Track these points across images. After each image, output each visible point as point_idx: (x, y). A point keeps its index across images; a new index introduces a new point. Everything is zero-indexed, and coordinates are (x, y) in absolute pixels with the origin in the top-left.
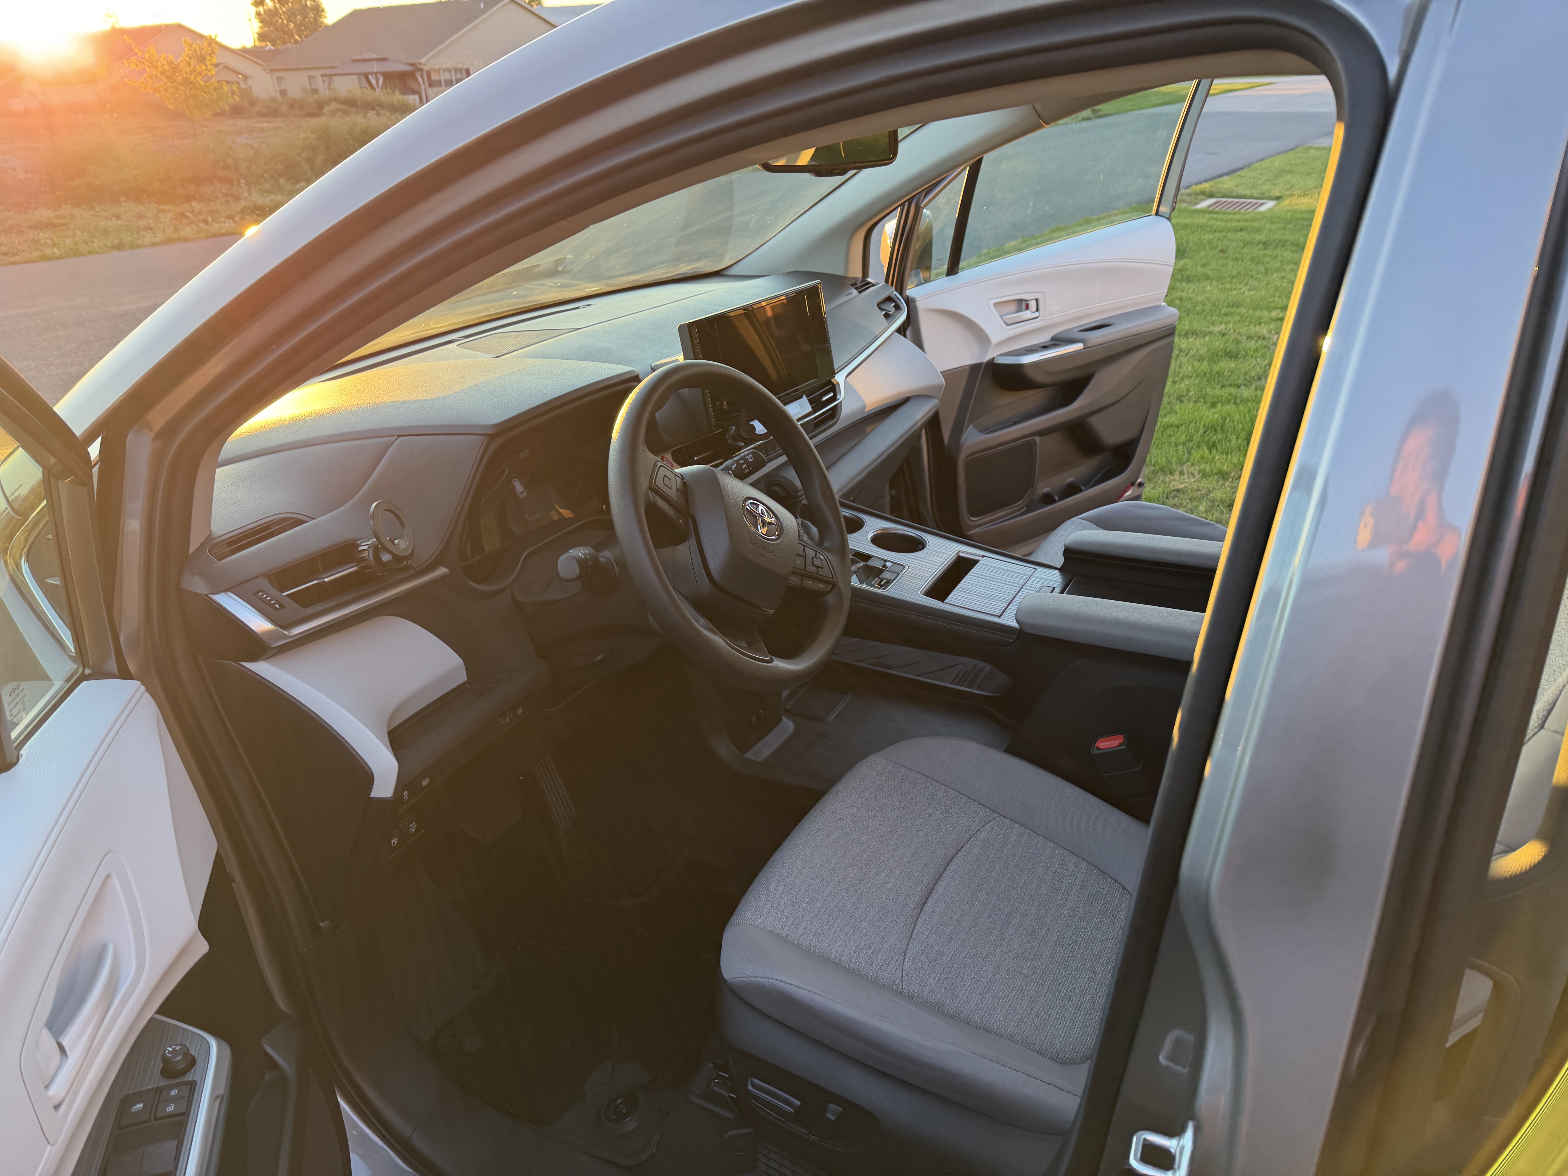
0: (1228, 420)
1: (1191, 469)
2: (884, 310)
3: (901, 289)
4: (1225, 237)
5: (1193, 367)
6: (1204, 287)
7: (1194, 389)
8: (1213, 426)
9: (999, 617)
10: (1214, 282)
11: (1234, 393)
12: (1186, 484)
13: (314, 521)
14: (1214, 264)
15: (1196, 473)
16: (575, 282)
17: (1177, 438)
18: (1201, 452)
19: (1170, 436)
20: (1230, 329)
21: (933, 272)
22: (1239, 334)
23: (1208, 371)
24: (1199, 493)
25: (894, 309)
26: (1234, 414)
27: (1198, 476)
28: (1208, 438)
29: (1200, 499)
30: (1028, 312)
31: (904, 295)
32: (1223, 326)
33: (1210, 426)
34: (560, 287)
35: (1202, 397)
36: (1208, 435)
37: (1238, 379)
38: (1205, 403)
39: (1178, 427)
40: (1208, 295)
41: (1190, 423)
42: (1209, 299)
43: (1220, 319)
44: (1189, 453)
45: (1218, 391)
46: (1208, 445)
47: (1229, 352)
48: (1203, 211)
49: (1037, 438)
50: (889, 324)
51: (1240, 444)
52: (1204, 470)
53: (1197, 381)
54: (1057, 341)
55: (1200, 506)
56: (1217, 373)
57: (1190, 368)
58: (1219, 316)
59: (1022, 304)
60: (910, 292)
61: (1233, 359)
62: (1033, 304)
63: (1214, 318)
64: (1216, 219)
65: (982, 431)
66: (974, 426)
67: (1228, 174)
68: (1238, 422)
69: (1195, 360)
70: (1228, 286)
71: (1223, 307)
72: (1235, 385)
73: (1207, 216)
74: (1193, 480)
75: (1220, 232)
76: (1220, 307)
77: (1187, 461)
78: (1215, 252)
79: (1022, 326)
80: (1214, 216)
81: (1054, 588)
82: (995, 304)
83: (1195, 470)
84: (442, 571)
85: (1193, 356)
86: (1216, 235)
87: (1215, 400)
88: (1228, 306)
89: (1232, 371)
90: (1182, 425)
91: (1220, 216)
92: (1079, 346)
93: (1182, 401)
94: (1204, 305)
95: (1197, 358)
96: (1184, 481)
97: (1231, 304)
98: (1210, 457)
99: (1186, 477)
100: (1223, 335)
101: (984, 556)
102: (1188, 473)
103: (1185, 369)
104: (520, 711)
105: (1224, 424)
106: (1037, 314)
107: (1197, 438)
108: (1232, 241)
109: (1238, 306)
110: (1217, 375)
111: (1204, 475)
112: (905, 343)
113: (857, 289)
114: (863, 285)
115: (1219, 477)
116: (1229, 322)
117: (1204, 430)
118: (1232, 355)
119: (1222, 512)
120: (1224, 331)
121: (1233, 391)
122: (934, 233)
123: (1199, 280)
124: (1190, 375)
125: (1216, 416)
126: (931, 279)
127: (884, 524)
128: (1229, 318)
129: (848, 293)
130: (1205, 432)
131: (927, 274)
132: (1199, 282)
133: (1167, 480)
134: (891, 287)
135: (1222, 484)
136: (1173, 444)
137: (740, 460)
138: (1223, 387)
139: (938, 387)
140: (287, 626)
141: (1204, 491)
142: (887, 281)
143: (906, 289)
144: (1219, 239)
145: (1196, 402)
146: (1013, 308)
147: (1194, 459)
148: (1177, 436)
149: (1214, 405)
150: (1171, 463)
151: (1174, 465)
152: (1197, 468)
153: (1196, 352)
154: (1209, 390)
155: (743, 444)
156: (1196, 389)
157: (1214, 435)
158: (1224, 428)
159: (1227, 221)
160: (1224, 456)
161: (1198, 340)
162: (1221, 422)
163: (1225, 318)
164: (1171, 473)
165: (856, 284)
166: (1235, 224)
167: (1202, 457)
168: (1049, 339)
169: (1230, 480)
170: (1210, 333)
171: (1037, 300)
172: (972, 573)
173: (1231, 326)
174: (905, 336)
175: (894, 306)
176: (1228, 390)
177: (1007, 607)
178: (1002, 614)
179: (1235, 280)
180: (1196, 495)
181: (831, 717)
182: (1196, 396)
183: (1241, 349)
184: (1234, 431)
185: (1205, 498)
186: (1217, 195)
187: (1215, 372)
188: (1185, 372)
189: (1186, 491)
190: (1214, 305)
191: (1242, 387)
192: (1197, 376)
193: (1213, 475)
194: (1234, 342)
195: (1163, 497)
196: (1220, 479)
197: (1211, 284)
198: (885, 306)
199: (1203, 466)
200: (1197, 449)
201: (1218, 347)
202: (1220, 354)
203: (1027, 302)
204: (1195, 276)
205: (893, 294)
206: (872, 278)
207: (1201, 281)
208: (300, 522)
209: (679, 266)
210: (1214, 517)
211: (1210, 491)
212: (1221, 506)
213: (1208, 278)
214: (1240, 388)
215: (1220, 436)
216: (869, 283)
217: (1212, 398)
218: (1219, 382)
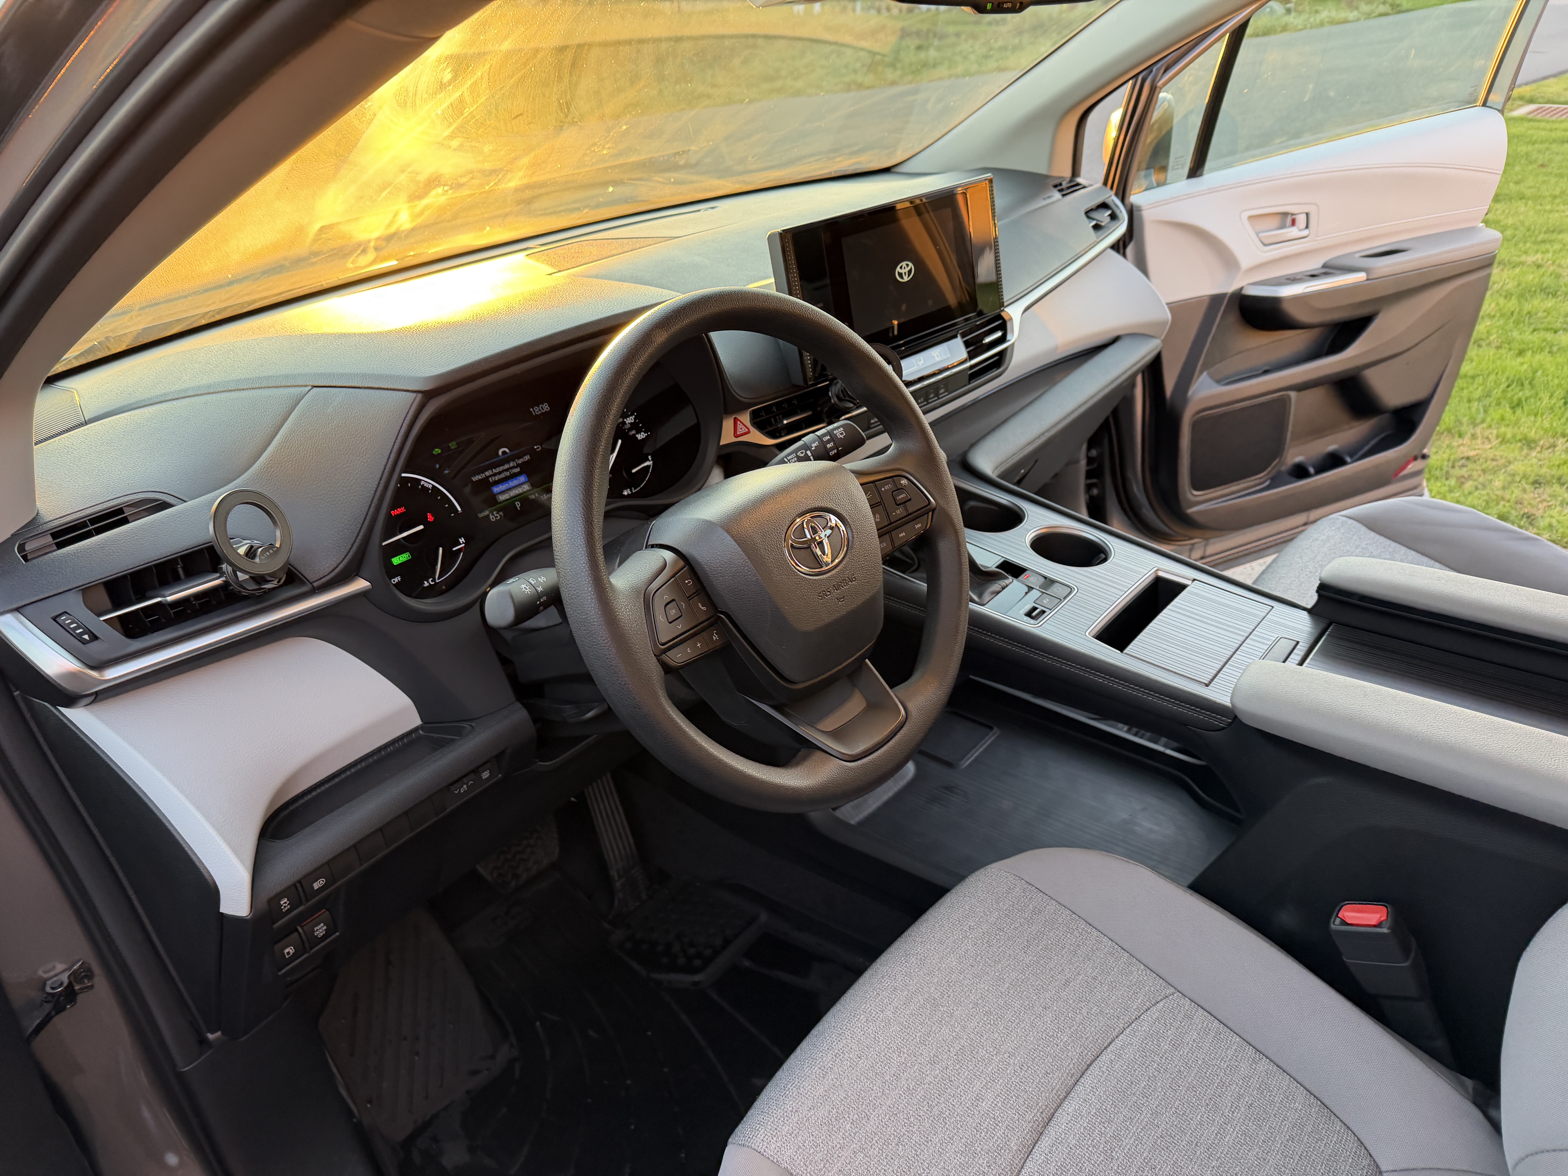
0: (1539, 373)
1: (1487, 433)
2: (1093, 219)
3: (1122, 195)
4: (1548, 149)
5: (1498, 304)
6: (1517, 208)
7: (1498, 332)
8: (1519, 379)
9: (1207, 685)
10: (1530, 203)
11: (1549, 339)
12: (1479, 452)
13: (185, 504)
14: (1530, 182)
15: (1492, 437)
16: (695, 178)
17: (1471, 392)
18: (1500, 411)
19: (1463, 389)
20: (1548, 260)
21: (1171, 174)
22: (1560, 266)
23: (1517, 310)
24: (1495, 463)
25: (1108, 219)
26: (1549, 366)
27: (1495, 442)
28: (1513, 393)
29: (1495, 472)
30: (1294, 229)
31: (1126, 201)
32: (1539, 256)
33: (1516, 379)
34: (674, 183)
35: (1506, 343)
36: (1512, 390)
37: (1557, 321)
38: (1510, 349)
39: (1473, 377)
40: (1521, 217)
41: (1489, 374)
42: (1522, 223)
43: (1535, 247)
44: (1486, 411)
45: (1528, 336)
46: (1511, 403)
47: (1546, 288)
48: (1521, 119)
49: (1293, 394)
50: (1098, 238)
51: (1555, 404)
52: (1505, 434)
53: (1502, 322)
54: (1329, 270)
55: (1496, 480)
56: (1529, 313)
57: (1493, 305)
58: (1535, 243)
59: (1287, 219)
60: (1135, 198)
61: (1550, 296)
62: (1301, 220)
63: (1528, 245)
64: (1538, 128)
65: (1218, 382)
66: (1209, 374)
67: (1555, 76)
68: (1553, 376)
69: (1501, 295)
70: (1548, 207)
71: (1540, 233)
72: (1551, 329)
73: (1526, 124)
74: (1489, 446)
75: (1542, 142)
76: (1537, 232)
77: (1483, 421)
78: (1535, 166)
79: (1287, 246)
80: (1536, 124)
81: (1298, 643)
82: (1251, 218)
83: (1491, 433)
84: (360, 584)
85: (1498, 291)
86: (1537, 146)
87: (1525, 346)
88: (1547, 231)
89: (1548, 312)
90: (1478, 375)
91: (1543, 125)
92: (1361, 276)
93: (1480, 346)
94: (1516, 229)
95: (1504, 294)
96: (1477, 447)
97: (1552, 229)
98: (1513, 418)
99: (1479, 441)
100: (1539, 266)
101: (1195, 580)
102: (1483, 437)
103: (1487, 306)
104: (485, 775)
105: (1533, 379)
106: (1306, 232)
107: (1497, 393)
108: (1557, 154)
109: (1560, 232)
110: (1528, 315)
111: (1504, 441)
112: (1123, 265)
113: (1060, 191)
114: (1071, 187)
115: (1524, 444)
116: (1547, 251)
117: (1506, 384)
118: (1549, 292)
119: (1524, 491)
120: (1540, 261)
121: (1549, 336)
122: (1175, 121)
123: (1510, 199)
124: (1492, 314)
125: (1525, 366)
126: (1168, 182)
127: (1056, 520)
128: (1548, 246)
129: (1047, 196)
130: (1508, 387)
131: (1161, 176)
132: (1511, 202)
133: (1455, 444)
134: (1110, 191)
135: (1527, 455)
136: (1465, 400)
137: (824, 435)
138: (1534, 330)
139: (1162, 324)
140: (100, 666)
141: (1502, 461)
142: (1105, 183)
143: (1130, 195)
144: (1539, 151)
145: (1498, 348)
146: (1275, 222)
147: (1492, 420)
148: (1471, 389)
149: (1521, 353)
150: (1461, 424)
151: (1465, 425)
152: (1495, 432)
153: (1502, 286)
154: (1515, 334)
155: (852, 405)
156: (1500, 332)
157: (1520, 391)
158: (1534, 382)
159: (1551, 130)
160: (1532, 418)
161: (1505, 271)
162: (1531, 375)
163: (1543, 245)
164: (1461, 435)
165: (1061, 184)
166: (1563, 133)
167: (1503, 419)
168: (1320, 265)
169: (1538, 449)
170: (1522, 263)
171: (1307, 214)
172: (1174, 606)
173: (1550, 255)
174: (1124, 255)
175: (1110, 215)
176: (1542, 334)
177: (1221, 670)
178: (1212, 680)
179: (1558, 201)
180: (1491, 467)
181: (966, 763)
182: (1500, 340)
183: (1562, 284)
184: (1546, 385)
185: (1503, 470)
186: (1540, 100)
187: (1525, 313)
188: (1487, 310)
189: (1479, 459)
190: (1529, 230)
191: (1561, 332)
192: (1502, 315)
193: (1516, 442)
194: (1553, 276)
195: (1448, 466)
196: (1525, 447)
197: (1526, 204)
198: (1094, 215)
199: (1503, 429)
200: (1497, 407)
201: (1532, 281)
202: (1533, 289)
203: (1294, 217)
204: (1506, 195)
205: (1110, 199)
206: (1084, 178)
207: (1513, 201)
208: (165, 506)
209: (837, 160)
210: (1514, 496)
211: (1510, 463)
212: (1523, 482)
213: (1522, 197)
214: (1559, 333)
215: (1527, 392)
216: (1078, 184)
217: (1520, 344)
218: (1530, 324)
